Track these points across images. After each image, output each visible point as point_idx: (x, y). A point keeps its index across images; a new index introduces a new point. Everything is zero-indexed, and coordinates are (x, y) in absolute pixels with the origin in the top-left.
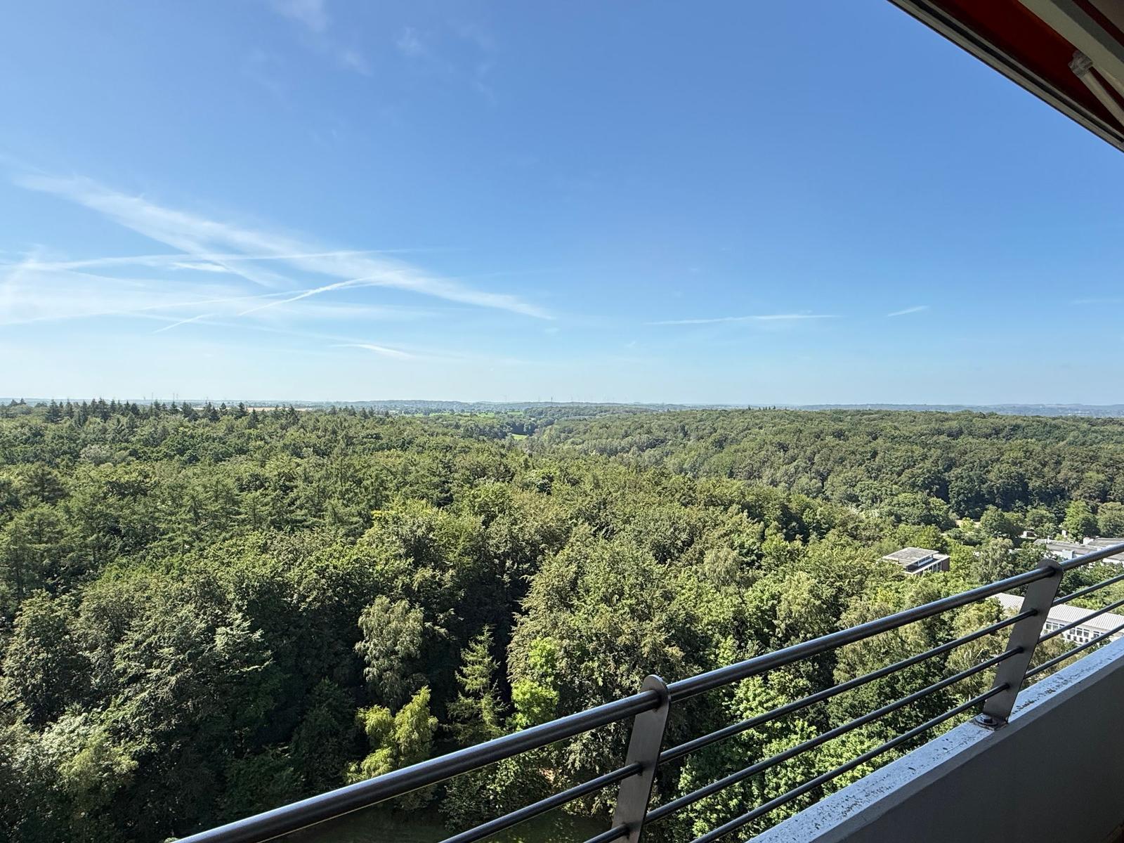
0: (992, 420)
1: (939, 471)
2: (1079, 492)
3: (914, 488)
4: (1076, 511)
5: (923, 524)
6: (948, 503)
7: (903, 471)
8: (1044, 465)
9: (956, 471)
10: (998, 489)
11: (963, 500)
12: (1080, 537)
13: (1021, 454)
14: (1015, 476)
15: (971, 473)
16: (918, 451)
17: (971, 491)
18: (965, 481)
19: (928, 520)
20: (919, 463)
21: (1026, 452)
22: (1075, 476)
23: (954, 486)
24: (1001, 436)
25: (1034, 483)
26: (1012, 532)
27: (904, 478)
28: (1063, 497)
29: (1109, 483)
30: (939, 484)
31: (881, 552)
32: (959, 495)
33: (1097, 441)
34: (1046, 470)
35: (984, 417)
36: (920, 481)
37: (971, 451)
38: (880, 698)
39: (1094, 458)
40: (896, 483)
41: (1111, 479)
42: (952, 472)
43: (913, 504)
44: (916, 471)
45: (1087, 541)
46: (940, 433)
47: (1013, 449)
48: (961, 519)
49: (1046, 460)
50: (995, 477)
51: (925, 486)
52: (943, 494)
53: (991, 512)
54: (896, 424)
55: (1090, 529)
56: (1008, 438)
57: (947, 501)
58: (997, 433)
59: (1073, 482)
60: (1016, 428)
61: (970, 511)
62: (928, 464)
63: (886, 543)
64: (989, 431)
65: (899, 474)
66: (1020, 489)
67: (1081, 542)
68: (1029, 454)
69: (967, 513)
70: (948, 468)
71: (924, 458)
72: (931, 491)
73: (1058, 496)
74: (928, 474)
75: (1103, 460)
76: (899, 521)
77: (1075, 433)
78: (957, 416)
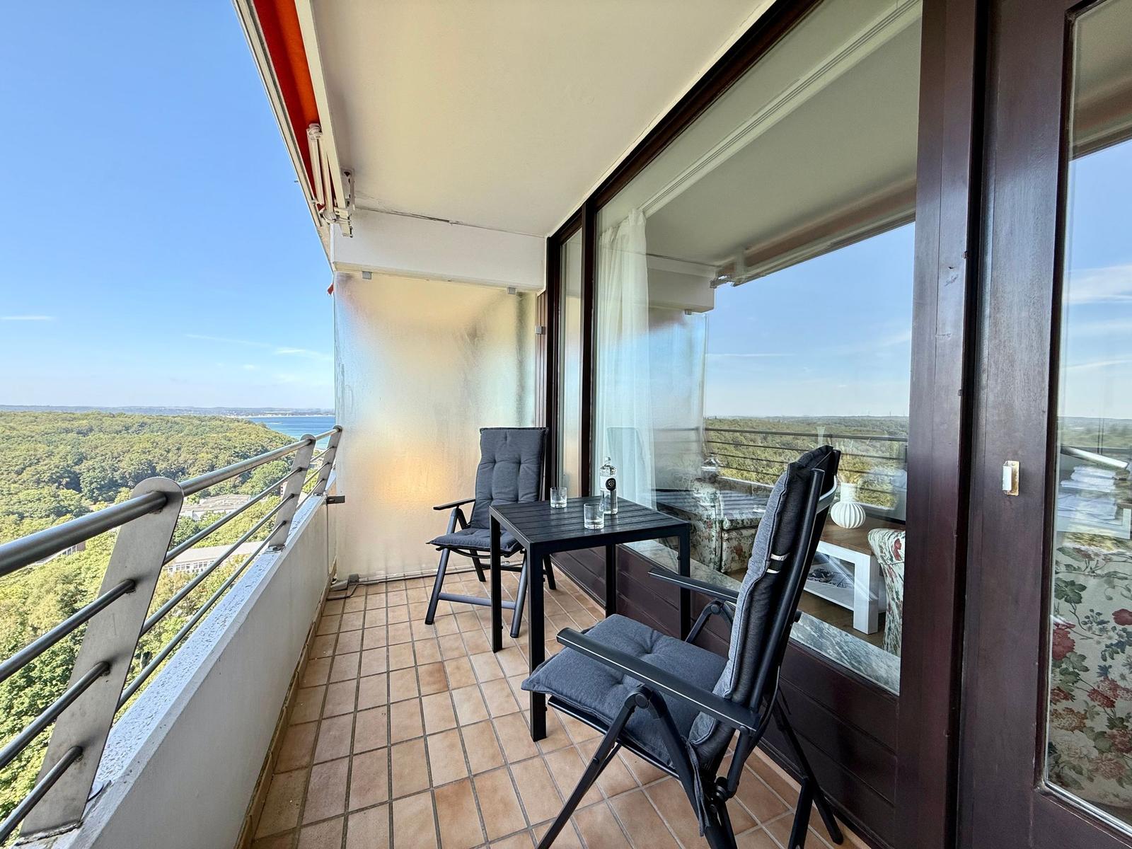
0: (121, 419)
1: (68, 466)
2: (196, 468)
3: (39, 484)
5: (52, 516)
6: (80, 491)
7: (24, 469)
8: (168, 452)
9: (88, 464)
10: (130, 474)
11: (97, 488)
12: (197, 500)
13: (149, 445)
14: (145, 462)
15: (103, 464)
16: (42, 449)
17: (104, 479)
18: (97, 471)
19: (58, 511)
20: (44, 460)
21: (153, 443)
22: (191, 458)
23: (85, 479)
24: (129, 431)
25: (161, 466)
27: (25, 476)
28: (183, 474)
29: (215, 460)
30: (69, 477)
32: (91, 483)
33: (206, 432)
34: (170, 455)
35: (114, 416)
36: (46, 477)
37: (102, 446)
38: (10, 692)
39: (204, 444)
40: (15, 482)
41: (217, 457)
42: (83, 464)
43: (39, 499)
44: (39, 468)
45: (202, 501)
46: (67, 431)
47: (141, 441)
48: (95, 504)
49: (170, 448)
50: (127, 465)
51: (52, 481)
52: (75, 484)
53: (125, 494)
54: (11, 424)
56: (137, 432)
58: (127, 429)
59: (190, 462)
60: (142, 425)
61: (104, 496)
62: (56, 460)
64: (120, 428)
65: (19, 473)
66: (149, 472)
67: (198, 503)
68: (155, 444)
69: (100, 498)
70: (79, 462)
71: (50, 455)
72: (60, 484)
73: (180, 473)
74: (56, 469)
75: (211, 445)
76: (22, 517)
77: (191, 427)
78: (86, 417)
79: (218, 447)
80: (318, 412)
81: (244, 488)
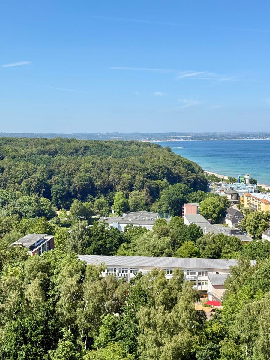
0: (73, 144)
1: (44, 179)
2: (119, 186)
3: (29, 192)
4: (118, 197)
5: (37, 217)
6: (51, 200)
7: (22, 180)
8: (102, 171)
9: (55, 178)
10: (79, 188)
11: (60, 198)
12: (121, 213)
13: (90, 165)
14: (88, 180)
15: (64, 179)
16: (31, 166)
17: (64, 190)
18: (60, 184)
19: (40, 213)
20: (32, 174)
21: (93, 163)
22: (117, 176)
23: (54, 188)
24: (79, 153)
25: (98, 183)
26: (86, 215)
27: (23, 185)
28: (112, 190)
29: (133, 180)
30: (45, 188)
31: (11, 241)
32: (57, 194)
33: (127, 155)
34: (103, 174)
35: (69, 142)
36: (33, 187)
37: (63, 165)
38: (16, 346)
39: (126, 166)
40: (18, 190)
41: (134, 177)
42: (52, 179)
43: (29, 204)
44: (30, 180)
45: (124, 215)
46: (44, 152)
47: (86, 162)
48: (59, 210)
49: (103, 168)
50: (77, 180)
51: (37, 190)
52: (48, 195)
53: (76, 204)
54: (16, 148)
55: (126, 208)
56: (83, 155)
57: (50, 198)
58: (77, 152)
59: (116, 180)
60: (86, 148)
61: (64, 204)
62: (38, 174)
63: (13, 233)
64: (72, 151)
65: (20, 183)
66: (91, 187)
67: (122, 216)
69: (62, 206)
70: (50, 177)
71: (35, 170)
72: (40, 193)
73: (110, 190)
74: (38, 182)
75: (130, 166)
76: (21, 216)
77: (117, 150)
78: (53, 141)
79: (135, 168)
80: (214, 136)
81: (155, 206)
